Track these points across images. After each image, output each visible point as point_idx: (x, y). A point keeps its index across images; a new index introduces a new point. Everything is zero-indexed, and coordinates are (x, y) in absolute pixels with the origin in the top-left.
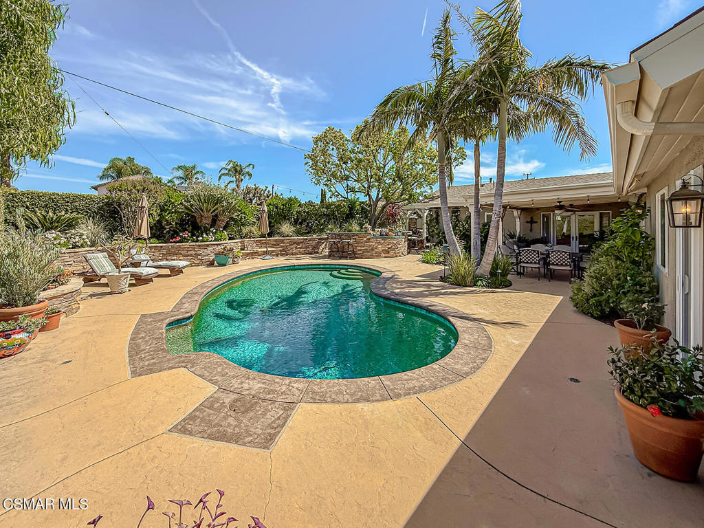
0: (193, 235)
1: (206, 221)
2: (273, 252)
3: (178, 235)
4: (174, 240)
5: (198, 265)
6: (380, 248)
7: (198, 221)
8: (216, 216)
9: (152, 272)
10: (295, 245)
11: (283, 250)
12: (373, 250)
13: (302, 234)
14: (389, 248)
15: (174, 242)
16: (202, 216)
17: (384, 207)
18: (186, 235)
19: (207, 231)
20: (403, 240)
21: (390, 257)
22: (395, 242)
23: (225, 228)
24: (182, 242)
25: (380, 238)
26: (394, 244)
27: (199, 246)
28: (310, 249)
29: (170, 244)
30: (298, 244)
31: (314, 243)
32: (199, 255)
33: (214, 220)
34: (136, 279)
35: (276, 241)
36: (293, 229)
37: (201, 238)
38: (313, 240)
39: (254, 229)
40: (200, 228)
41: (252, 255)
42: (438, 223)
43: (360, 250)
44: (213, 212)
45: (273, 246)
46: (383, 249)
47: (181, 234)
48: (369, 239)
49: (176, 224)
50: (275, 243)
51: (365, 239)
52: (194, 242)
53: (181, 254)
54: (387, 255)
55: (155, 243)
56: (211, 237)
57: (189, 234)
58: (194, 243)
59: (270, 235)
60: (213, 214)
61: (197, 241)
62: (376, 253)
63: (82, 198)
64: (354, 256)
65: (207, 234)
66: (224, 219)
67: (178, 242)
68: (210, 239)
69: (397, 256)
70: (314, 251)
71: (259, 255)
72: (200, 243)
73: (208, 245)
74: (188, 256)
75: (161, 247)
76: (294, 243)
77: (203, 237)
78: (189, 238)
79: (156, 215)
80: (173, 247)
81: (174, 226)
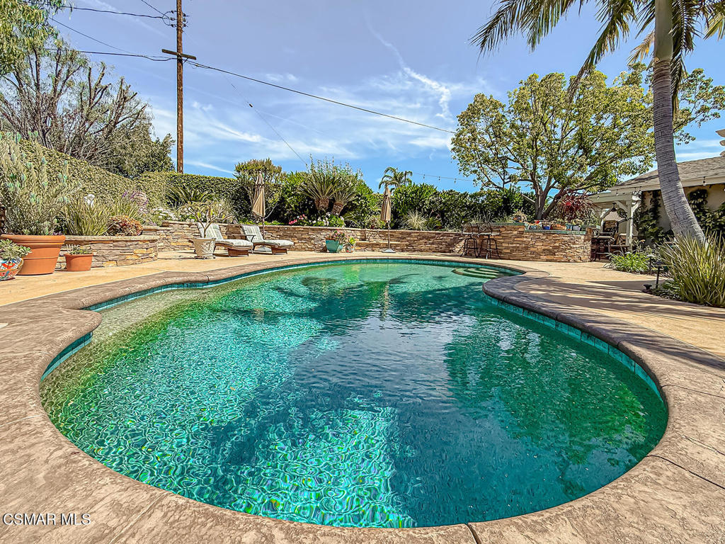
0: (309, 218)
1: (323, 205)
2: (397, 245)
3: (296, 217)
4: (292, 222)
6: (540, 246)
7: (316, 204)
9: (245, 245)
10: (425, 240)
11: (410, 245)
12: (527, 248)
13: (436, 228)
14: (557, 247)
15: (291, 224)
16: (319, 199)
17: (558, 197)
18: (303, 218)
19: (322, 215)
20: (583, 237)
21: (556, 261)
22: (566, 239)
23: (342, 214)
24: (297, 225)
25: (540, 232)
26: (565, 243)
27: (313, 230)
28: (443, 247)
29: (287, 226)
30: (428, 238)
31: (448, 240)
32: (313, 239)
33: (332, 204)
34: (229, 250)
35: (402, 233)
36: (424, 221)
37: (315, 222)
38: (448, 235)
39: (377, 218)
40: (316, 211)
41: (373, 247)
42: (656, 217)
43: (507, 248)
45: (399, 239)
46: (543, 247)
47: (298, 217)
48: (522, 233)
49: (295, 206)
50: (401, 236)
51: (516, 233)
52: (308, 225)
53: (296, 237)
54: (550, 257)
55: (275, 224)
56: (325, 222)
57: (306, 217)
58: (309, 227)
59: (396, 226)
60: (330, 198)
61: (312, 225)
62: (533, 253)
63: (224, 181)
64: (497, 254)
65: (322, 219)
66: (341, 203)
67: (294, 225)
68: (325, 224)
69: (569, 261)
70: (449, 248)
71: (381, 248)
72: (314, 227)
73: (321, 230)
74: (302, 239)
75: (279, 228)
76: (424, 238)
77: (317, 221)
78: (305, 221)
79: (277, 196)
80: (288, 229)
81: (294, 209)
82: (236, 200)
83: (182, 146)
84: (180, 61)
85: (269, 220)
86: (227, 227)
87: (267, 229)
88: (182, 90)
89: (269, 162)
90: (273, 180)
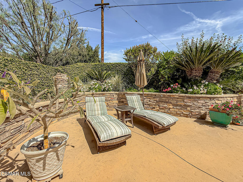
0: (183, 86)
1: (197, 74)
3: (169, 86)
4: (166, 90)
5: (187, 116)
7: (188, 74)
8: (208, 68)
15: (166, 92)
16: (192, 69)
18: (176, 86)
19: (197, 83)
24: (172, 93)
27: (189, 98)
29: (162, 94)
32: (189, 106)
33: (206, 73)
37: (191, 90)
40: (190, 80)
44: (204, 64)
47: (172, 86)
49: (168, 77)
52: (183, 93)
53: (171, 103)
55: (152, 92)
56: (202, 90)
57: (179, 86)
58: (184, 95)
60: (204, 67)
61: (186, 93)
65: (198, 87)
66: (218, 71)
67: (169, 92)
68: (201, 92)
72: (189, 95)
73: (199, 98)
74: (177, 105)
75: (155, 95)
77: (193, 89)
78: (178, 89)
79: (153, 70)
80: (164, 96)
81: (167, 79)
82: (127, 75)
83: (103, 50)
84: (102, 8)
85: (147, 87)
86: (118, 95)
87: (146, 96)
88: (103, 23)
89: (148, 45)
90: (150, 60)
